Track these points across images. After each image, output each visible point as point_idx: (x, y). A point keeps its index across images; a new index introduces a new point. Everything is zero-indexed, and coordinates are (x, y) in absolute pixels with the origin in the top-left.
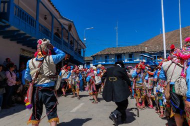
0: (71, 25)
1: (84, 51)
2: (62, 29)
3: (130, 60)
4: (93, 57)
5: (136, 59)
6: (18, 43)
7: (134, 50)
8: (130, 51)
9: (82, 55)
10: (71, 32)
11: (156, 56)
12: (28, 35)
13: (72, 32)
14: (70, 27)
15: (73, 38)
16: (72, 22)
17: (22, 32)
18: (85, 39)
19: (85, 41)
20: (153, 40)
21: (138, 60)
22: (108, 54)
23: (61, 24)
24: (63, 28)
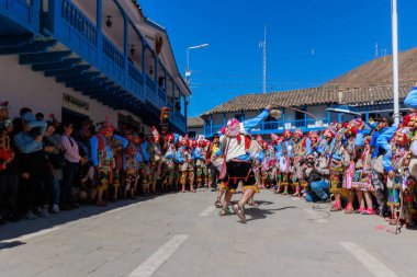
0: (161, 39)
1: (186, 104)
2: (144, 48)
3: (297, 125)
4: (204, 117)
5: (313, 123)
6: (58, 80)
7: (308, 101)
8: (298, 102)
9: (182, 112)
10: (160, 56)
11: (367, 113)
12: (84, 62)
13: (163, 56)
14: (159, 44)
15: (164, 69)
16: (164, 31)
17: (74, 55)
18: (188, 74)
19: (188, 77)
20: (354, 76)
21: (318, 124)
22: (242, 111)
23: (141, 37)
24: (146, 47)
